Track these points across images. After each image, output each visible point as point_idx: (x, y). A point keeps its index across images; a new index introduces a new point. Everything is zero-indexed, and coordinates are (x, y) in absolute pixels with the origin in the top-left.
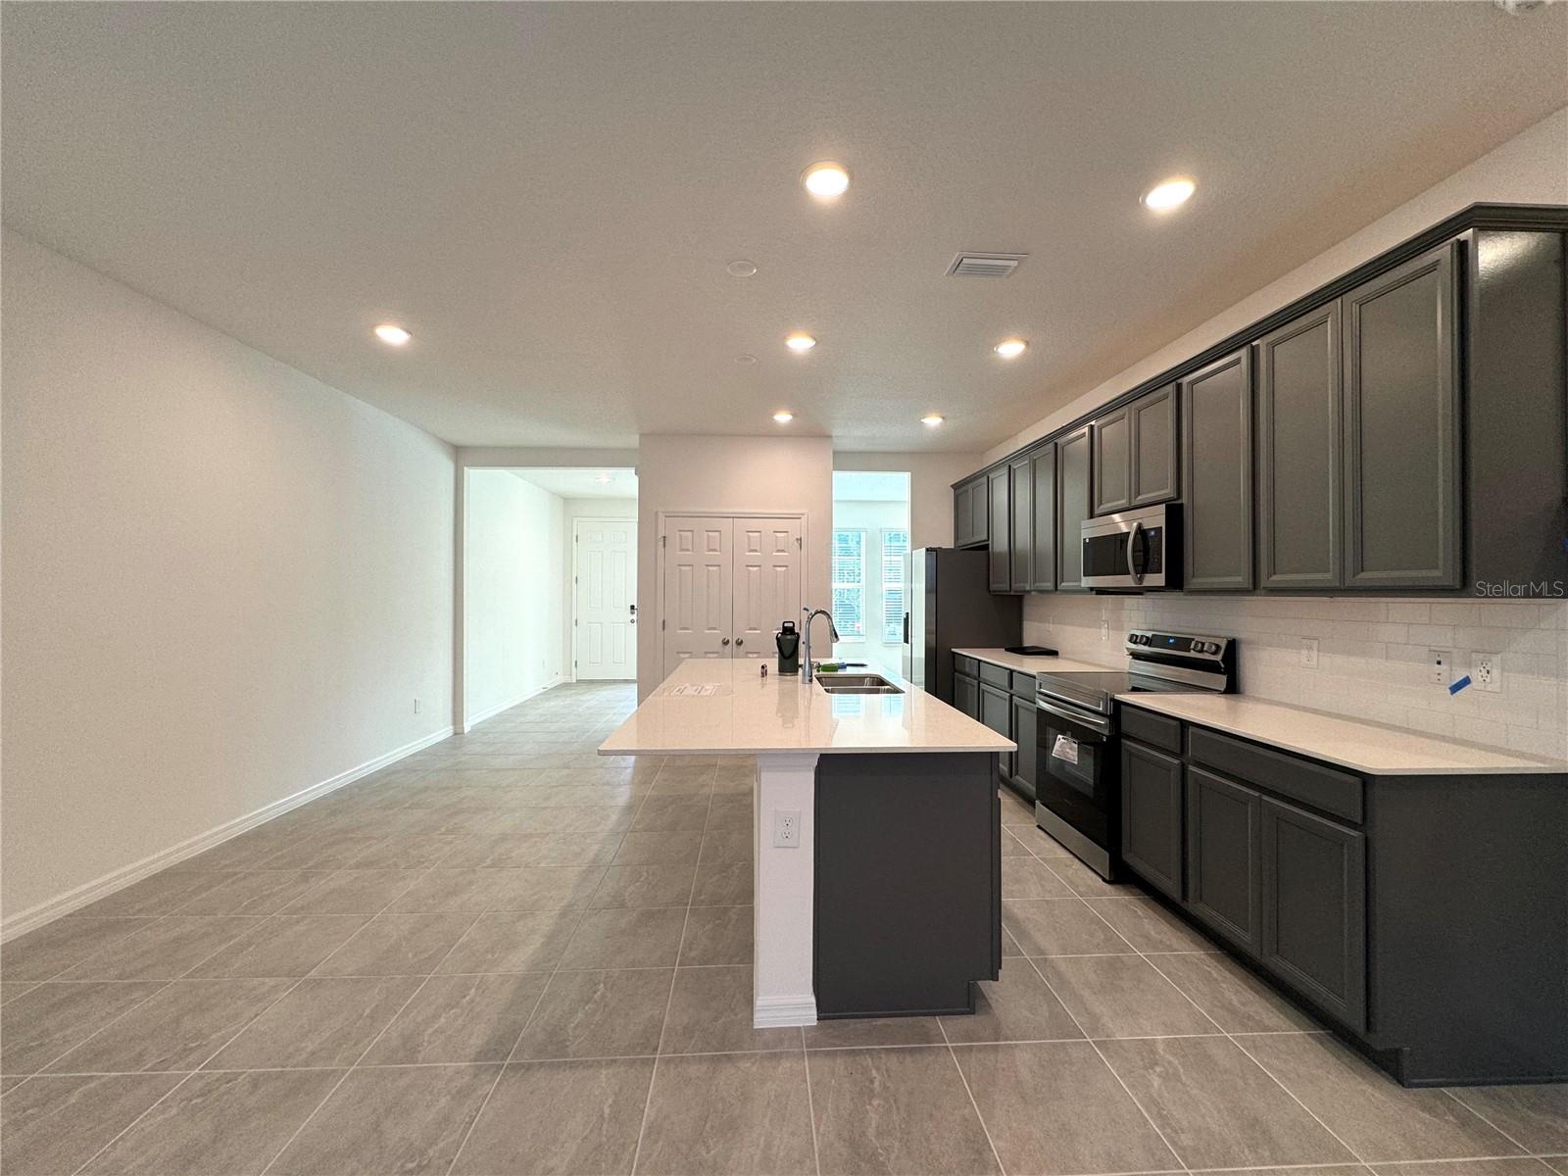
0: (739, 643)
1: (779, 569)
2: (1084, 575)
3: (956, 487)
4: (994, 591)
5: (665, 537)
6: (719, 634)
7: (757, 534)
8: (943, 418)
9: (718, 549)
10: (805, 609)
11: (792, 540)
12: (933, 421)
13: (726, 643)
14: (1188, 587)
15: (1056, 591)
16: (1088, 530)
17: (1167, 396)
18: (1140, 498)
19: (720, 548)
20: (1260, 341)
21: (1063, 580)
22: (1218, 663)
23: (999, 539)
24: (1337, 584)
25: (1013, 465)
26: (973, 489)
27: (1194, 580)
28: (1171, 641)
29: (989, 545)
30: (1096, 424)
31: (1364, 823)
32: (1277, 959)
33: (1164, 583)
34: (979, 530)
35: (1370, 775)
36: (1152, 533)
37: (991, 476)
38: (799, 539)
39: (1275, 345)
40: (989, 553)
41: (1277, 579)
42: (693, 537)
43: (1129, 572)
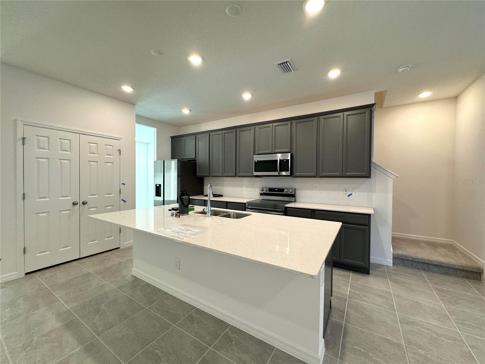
0: (84, 203)
1: (108, 164)
2: (255, 172)
3: (173, 138)
4: (198, 176)
5: (24, 139)
6: (70, 199)
7: (95, 145)
8: (190, 111)
9: (68, 150)
10: (123, 184)
11: (116, 150)
12: (186, 111)
13: (75, 204)
14: (294, 175)
15: (235, 176)
16: (257, 158)
17: (287, 124)
18: (276, 151)
19: (70, 150)
20: (320, 117)
21: (239, 173)
22: (293, 194)
23: (202, 157)
24: (341, 175)
25: (211, 134)
26: (185, 140)
27: (297, 174)
28: (276, 190)
29: (196, 160)
30: (257, 127)
31: (369, 225)
32: (344, 260)
33: (289, 174)
34: (189, 154)
35: (370, 214)
36: (285, 161)
37: (198, 136)
38: (119, 150)
39: (324, 119)
40: (196, 163)
41: (324, 174)
42: (49, 142)
43: (277, 171)
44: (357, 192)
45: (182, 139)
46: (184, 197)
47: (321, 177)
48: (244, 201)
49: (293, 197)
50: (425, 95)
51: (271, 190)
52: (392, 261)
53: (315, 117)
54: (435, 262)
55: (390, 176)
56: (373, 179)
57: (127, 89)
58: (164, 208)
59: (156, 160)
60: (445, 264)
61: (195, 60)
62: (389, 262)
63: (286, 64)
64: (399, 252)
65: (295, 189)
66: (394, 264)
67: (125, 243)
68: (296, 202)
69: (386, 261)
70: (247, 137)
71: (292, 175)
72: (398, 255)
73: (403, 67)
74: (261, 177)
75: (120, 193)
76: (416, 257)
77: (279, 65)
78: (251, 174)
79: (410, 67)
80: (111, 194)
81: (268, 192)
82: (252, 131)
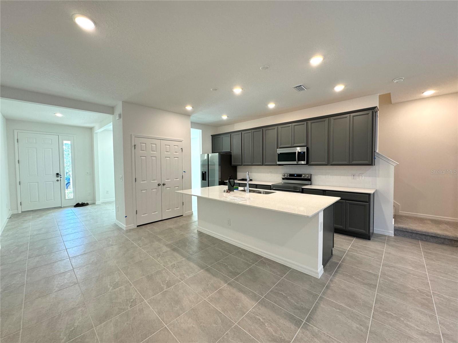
0: (164, 185)
1: (176, 158)
2: (278, 161)
3: (213, 136)
4: (232, 165)
5: (135, 145)
6: (156, 182)
7: (169, 146)
8: (228, 117)
9: (155, 150)
10: (184, 172)
11: (180, 148)
12: (225, 117)
13: (159, 185)
14: (310, 164)
15: (262, 165)
16: (280, 151)
17: (304, 124)
18: (295, 145)
19: (156, 150)
20: (331, 118)
21: (266, 162)
22: (309, 179)
23: (236, 151)
24: (348, 164)
25: (243, 132)
26: (222, 137)
27: (312, 163)
28: (295, 175)
29: (231, 153)
30: (279, 127)
31: (369, 202)
32: (349, 228)
33: (306, 163)
34: (226, 149)
35: (370, 194)
36: (302, 153)
37: (232, 134)
38: (182, 148)
39: (334, 120)
40: (231, 155)
41: (334, 163)
42: (146, 146)
43: (296, 161)
44: (363, 177)
45: (220, 137)
46: (231, 180)
47: (332, 165)
48: (270, 184)
49: (309, 181)
50: (429, 93)
51: (291, 175)
52: (393, 232)
53: (326, 118)
54: (432, 233)
55: (392, 163)
56: (377, 166)
57: (189, 108)
58: (209, 189)
59: (201, 153)
60: (440, 235)
61: (238, 91)
62: (391, 233)
63: (300, 87)
64: (400, 225)
65: (311, 174)
66: (395, 235)
67: (186, 212)
68: (312, 185)
69: (389, 232)
70: (272, 134)
71: (307, 163)
72: (399, 227)
73: (396, 79)
74: (283, 165)
75: (183, 178)
76: (415, 230)
77: (295, 87)
78: (275, 163)
79: (404, 78)
80: (177, 179)
81: (288, 177)
82: (276, 129)
